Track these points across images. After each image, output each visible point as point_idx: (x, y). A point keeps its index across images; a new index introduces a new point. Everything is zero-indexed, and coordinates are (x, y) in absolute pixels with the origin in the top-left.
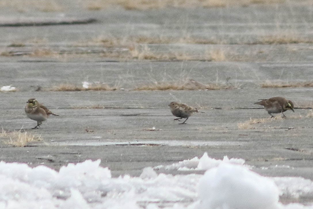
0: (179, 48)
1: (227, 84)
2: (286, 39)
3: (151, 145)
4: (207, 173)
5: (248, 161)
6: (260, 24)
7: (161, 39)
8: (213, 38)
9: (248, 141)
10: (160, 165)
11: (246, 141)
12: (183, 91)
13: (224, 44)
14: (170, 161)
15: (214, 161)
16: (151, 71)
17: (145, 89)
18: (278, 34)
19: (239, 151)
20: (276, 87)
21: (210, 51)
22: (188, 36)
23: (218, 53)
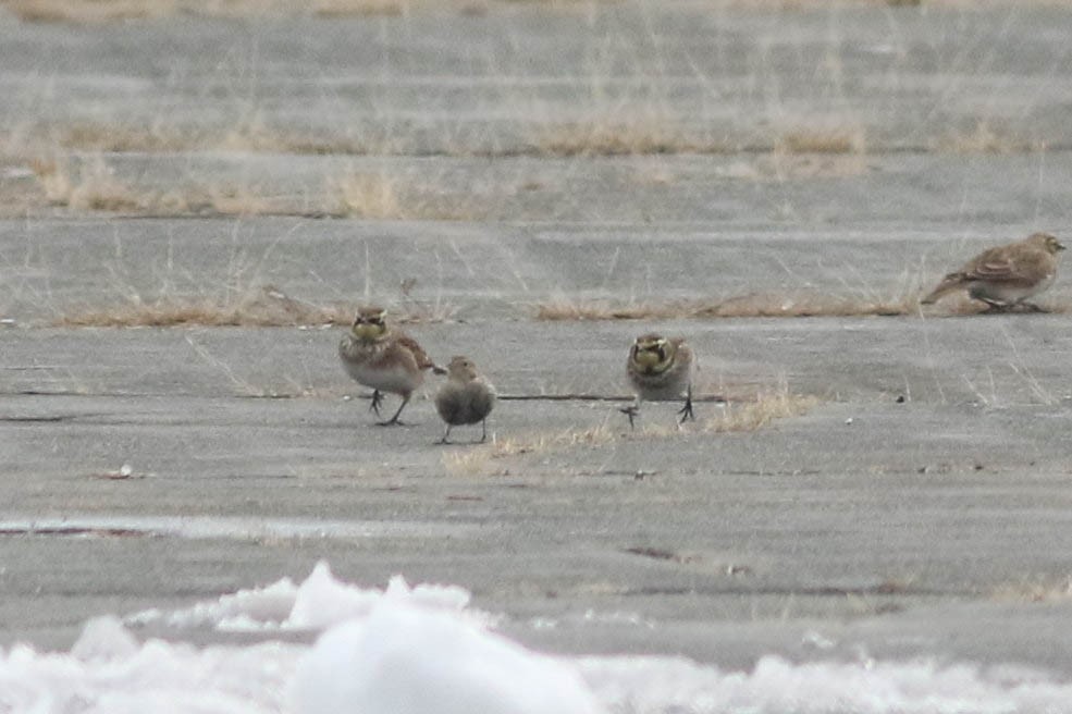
0: (223, 166)
1: (406, 305)
2: (625, 139)
3: (114, 532)
4: (325, 641)
5: (481, 596)
6: (528, 81)
7: (156, 130)
8: (352, 132)
9: (482, 521)
10: (148, 608)
11: (476, 520)
12: (239, 331)
13: (394, 153)
14: (187, 595)
15: (351, 594)
16: (119, 253)
17: (92, 322)
18: (599, 117)
19: (448, 558)
20: (591, 318)
21: (339, 181)
22: (258, 121)
23: (369, 189)
